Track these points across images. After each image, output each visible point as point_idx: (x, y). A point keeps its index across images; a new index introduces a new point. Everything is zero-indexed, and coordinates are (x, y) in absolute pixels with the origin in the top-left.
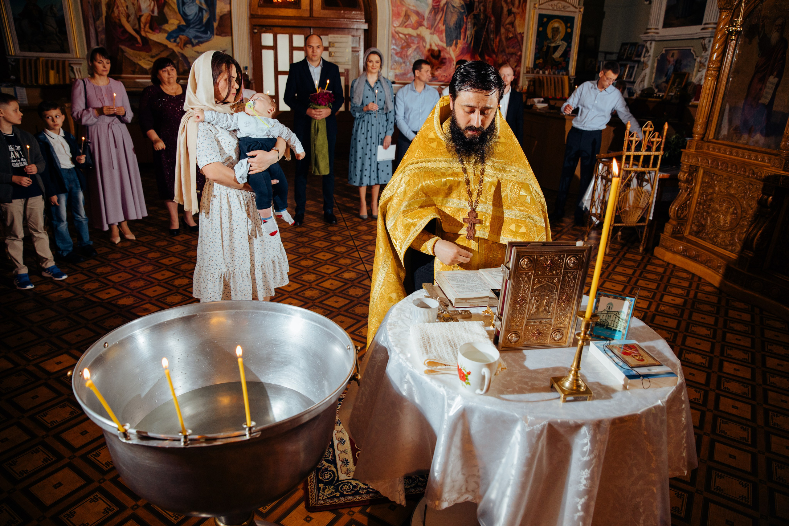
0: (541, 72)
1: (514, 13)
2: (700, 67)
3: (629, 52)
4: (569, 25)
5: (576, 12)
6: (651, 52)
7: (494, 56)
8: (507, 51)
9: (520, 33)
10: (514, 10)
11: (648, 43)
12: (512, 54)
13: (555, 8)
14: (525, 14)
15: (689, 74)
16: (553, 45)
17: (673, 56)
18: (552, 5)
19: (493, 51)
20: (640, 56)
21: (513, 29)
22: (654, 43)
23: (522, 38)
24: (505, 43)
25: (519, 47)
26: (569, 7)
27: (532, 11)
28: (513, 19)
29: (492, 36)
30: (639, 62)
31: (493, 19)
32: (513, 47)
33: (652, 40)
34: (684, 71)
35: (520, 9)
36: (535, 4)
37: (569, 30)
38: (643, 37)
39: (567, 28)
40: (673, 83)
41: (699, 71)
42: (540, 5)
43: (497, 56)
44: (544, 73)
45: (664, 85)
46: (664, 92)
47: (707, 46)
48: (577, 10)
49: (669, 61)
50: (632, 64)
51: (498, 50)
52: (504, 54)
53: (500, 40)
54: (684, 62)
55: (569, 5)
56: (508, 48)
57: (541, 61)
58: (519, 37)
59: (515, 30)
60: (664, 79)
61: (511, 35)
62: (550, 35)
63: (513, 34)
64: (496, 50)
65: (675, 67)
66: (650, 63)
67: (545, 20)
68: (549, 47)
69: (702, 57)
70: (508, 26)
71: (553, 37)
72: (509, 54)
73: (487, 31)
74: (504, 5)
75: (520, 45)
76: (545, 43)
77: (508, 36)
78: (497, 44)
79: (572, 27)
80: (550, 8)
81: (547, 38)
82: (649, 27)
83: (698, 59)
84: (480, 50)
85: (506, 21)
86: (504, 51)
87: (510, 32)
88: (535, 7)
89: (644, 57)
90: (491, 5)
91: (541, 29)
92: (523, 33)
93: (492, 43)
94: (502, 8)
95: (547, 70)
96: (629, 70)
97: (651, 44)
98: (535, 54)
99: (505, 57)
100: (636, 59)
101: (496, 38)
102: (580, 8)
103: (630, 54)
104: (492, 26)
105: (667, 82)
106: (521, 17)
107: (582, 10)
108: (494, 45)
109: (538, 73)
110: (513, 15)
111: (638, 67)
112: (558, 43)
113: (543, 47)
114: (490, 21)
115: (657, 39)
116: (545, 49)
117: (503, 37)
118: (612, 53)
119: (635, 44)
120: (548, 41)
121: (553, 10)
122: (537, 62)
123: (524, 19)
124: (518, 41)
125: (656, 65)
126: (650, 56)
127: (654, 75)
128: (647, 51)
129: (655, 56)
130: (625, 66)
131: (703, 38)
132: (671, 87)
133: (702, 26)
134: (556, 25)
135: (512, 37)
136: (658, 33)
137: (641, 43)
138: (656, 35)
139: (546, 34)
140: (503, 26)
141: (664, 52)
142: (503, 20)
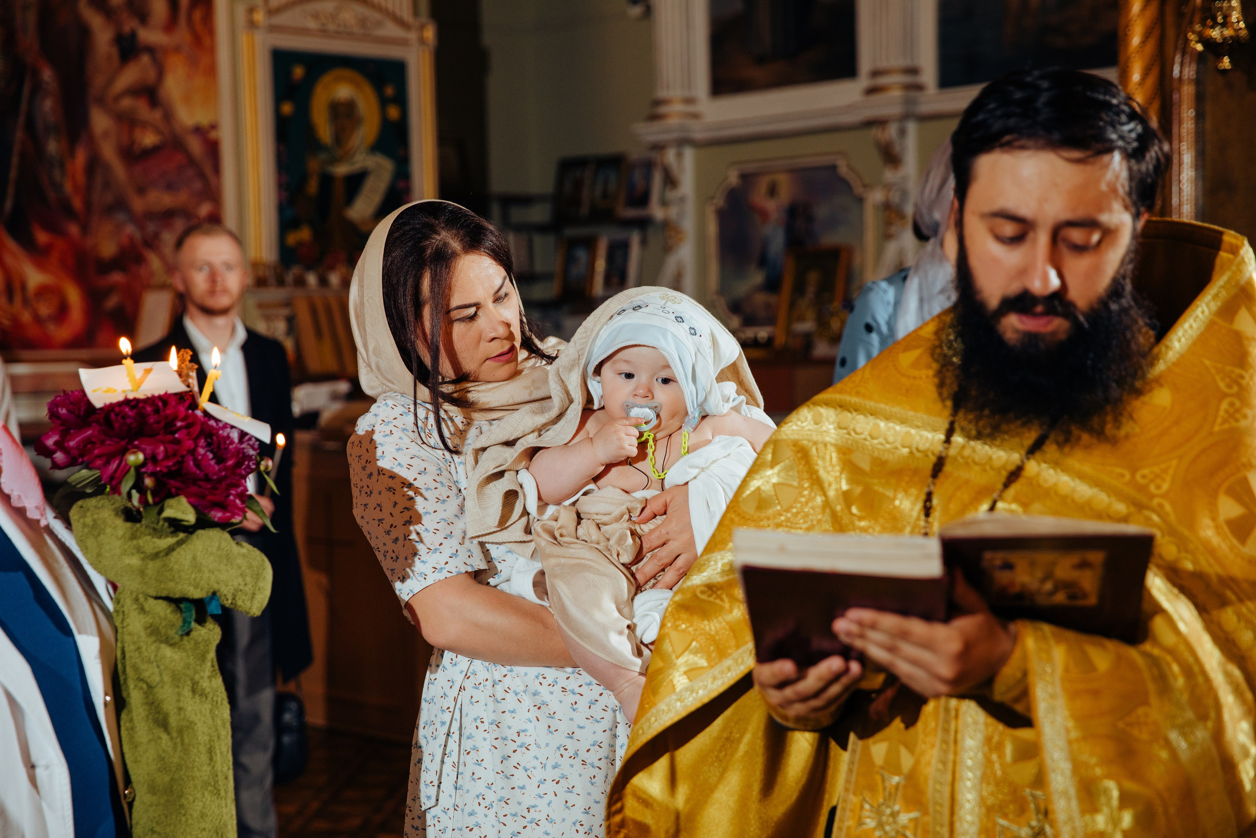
0: (312, 279)
1: (151, 50)
2: (889, 223)
3: (598, 191)
4: (389, 91)
5: (404, 43)
6: (687, 184)
7: (74, 229)
8: (138, 204)
9: (198, 130)
10: (150, 36)
11: (670, 156)
12: (167, 216)
13: (331, 27)
14: (212, 50)
15: (850, 251)
16: (342, 170)
17: (772, 191)
18: (316, 16)
19: (68, 211)
20: (642, 199)
21: (156, 116)
22: (689, 154)
23: (213, 149)
24: (119, 171)
25: (198, 185)
26: (379, 24)
27: (243, 39)
28: (152, 75)
29: (52, 147)
30: (643, 224)
31: (47, 75)
32: (170, 187)
33: (683, 142)
34: (829, 239)
35: (182, 35)
36: (251, 10)
37: (393, 112)
38: (649, 133)
39: (384, 102)
40: (799, 289)
41: (887, 236)
42: (272, 12)
43: (85, 229)
44: (323, 282)
45: (760, 298)
46: (771, 321)
47: (897, 148)
48: (412, 36)
49: (764, 215)
50: (618, 234)
51: (88, 205)
52: (121, 217)
53: (94, 163)
54: (822, 211)
55: (376, 16)
56: (141, 191)
57: (304, 234)
58: (195, 146)
59: (168, 116)
60: (757, 278)
61: (149, 139)
62: (325, 131)
63: (158, 131)
64: (77, 203)
65: (790, 230)
66: (688, 225)
67: (298, 72)
68: (327, 180)
69: (888, 187)
70: (127, 103)
71: (340, 138)
72: (150, 215)
73: (30, 125)
74: (95, 21)
75: (201, 175)
76: (314, 165)
77: (132, 143)
78: (81, 178)
79: (401, 99)
80: (312, 24)
81: (313, 144)
82: (662, 94)
83: (876, 197)
84: (8, 205)
85: (110, 81)
86: (120, 205)
87: (144, 125)
88: (252, 25)
89: (664, 203)
90: (31, 18)
91: (287, 108)
92: (214, 127)
93: (57, 174)
94: (85, 32)
95: (332, 268)
96: (610, 259)
97: (680, 155)
98: (281, 209)
99: (130, 229)
100: (631, 213)
101: (72, 153)
102: (422, 28)
103: (605, 195)
104: (48, 104)
105: (772, 285)
106: (193, 63)
107: (430, 33)
108: (68, 187)
109: (300, 282)
110: (145, 59)
111: (644, 242)
112: (362, 160)
113: (304, 179)
114: (37, 88)
115: (699, 136)
116: (313, 187)
117: (109, 152)
118: (526, 200)
119: (616, 162)
120: (323, 156)
121: (324, 32)
122: (292, 239)
123: (212, 71)
124: (191, 161)
125: (712, 228)
126: (682, 200)
127: (714, 268)
128: (670, 181)
129: (703, 198)
130: (590, 244)
131: (878, 123)
132: (792, 305)
133: (863, 81)
134: (344, 92)
135: (155, 150)
136: (695, 116)
137: (635, 154)
138: (693, 124)
139: (309, 129)
140: (101, 101)
141: (733, 178)
142: (98, 81)
